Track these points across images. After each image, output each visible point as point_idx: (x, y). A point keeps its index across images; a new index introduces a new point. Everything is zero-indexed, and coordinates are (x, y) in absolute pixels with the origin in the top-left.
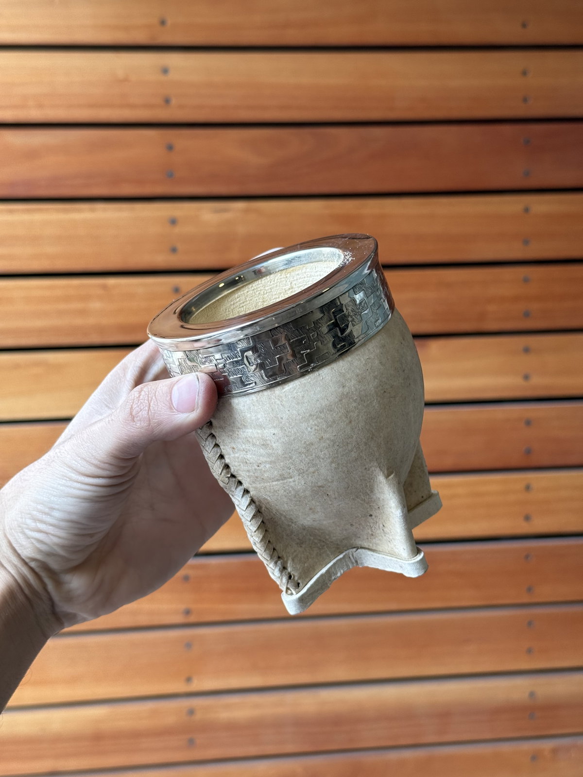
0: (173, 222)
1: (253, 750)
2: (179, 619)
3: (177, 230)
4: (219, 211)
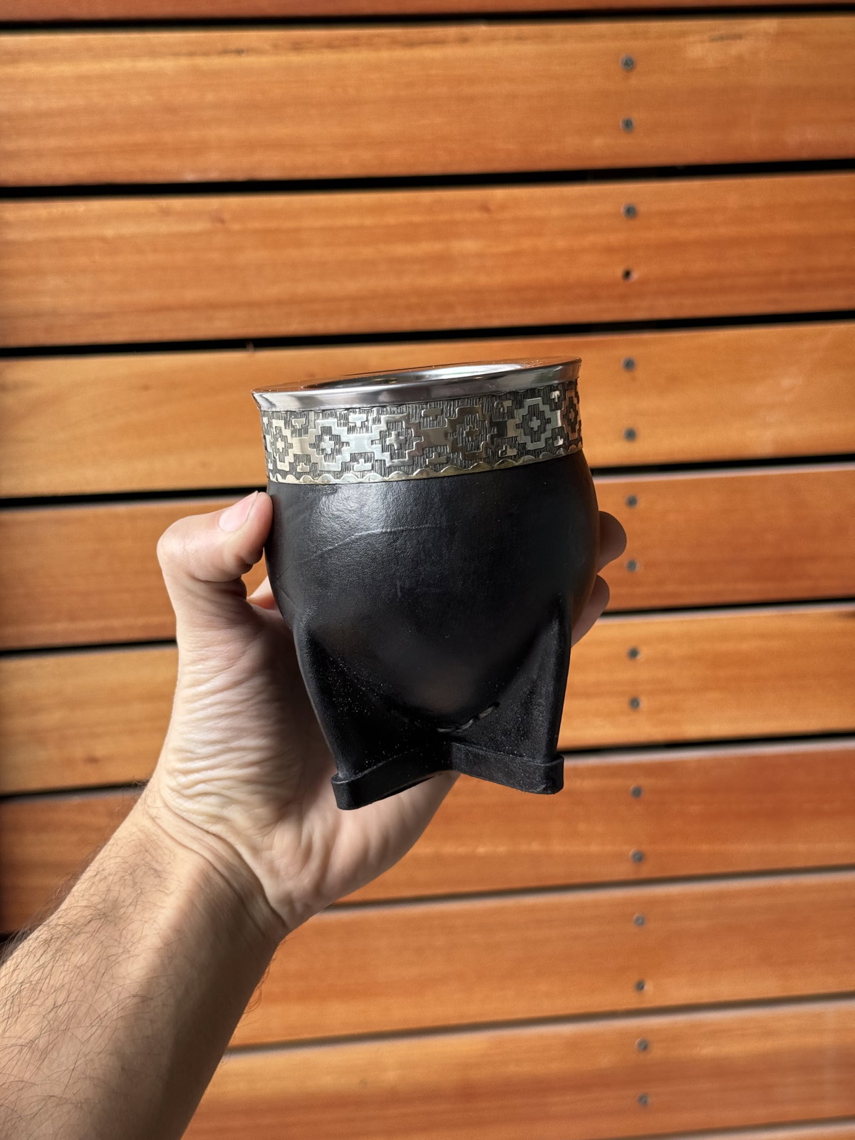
0: (629, 64)
1: (761, 1113)
2: (624, 870)
3: (634, 81)
4: (722, 38)
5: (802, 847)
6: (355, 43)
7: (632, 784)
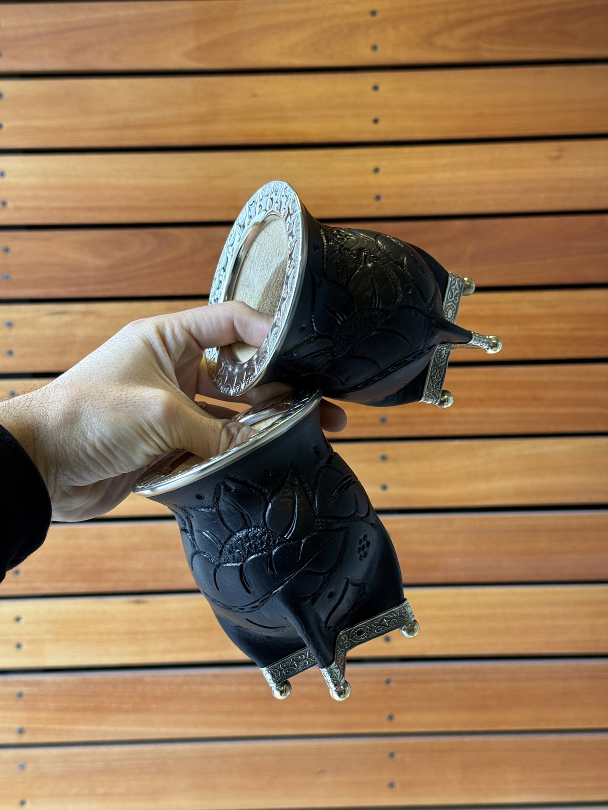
0: (10, 325)
3: (14, 332)
5: (112, 728)
7: (17, 690)
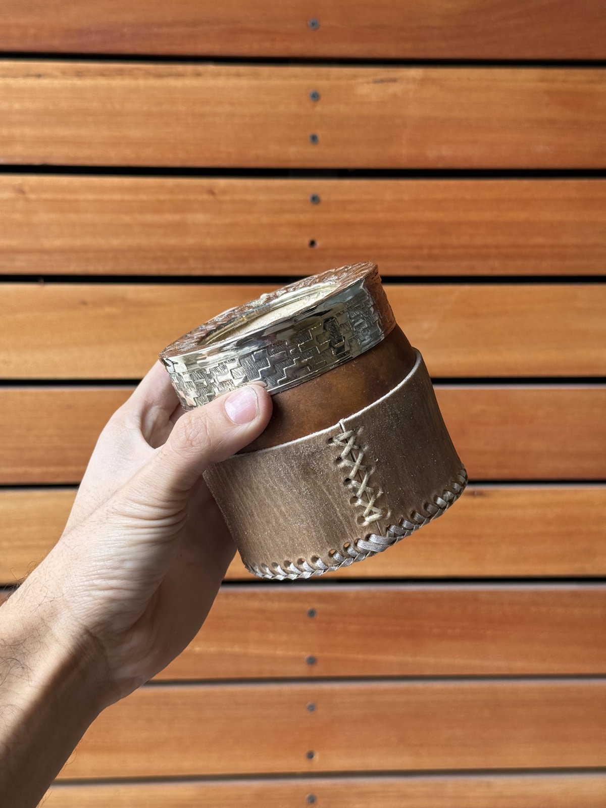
0: (315, 96)
2: (301, 670)
3: (319, 108)
4: (382, 81)
6: (121, 73)
7: (308, 607)
